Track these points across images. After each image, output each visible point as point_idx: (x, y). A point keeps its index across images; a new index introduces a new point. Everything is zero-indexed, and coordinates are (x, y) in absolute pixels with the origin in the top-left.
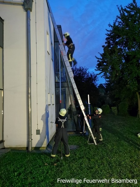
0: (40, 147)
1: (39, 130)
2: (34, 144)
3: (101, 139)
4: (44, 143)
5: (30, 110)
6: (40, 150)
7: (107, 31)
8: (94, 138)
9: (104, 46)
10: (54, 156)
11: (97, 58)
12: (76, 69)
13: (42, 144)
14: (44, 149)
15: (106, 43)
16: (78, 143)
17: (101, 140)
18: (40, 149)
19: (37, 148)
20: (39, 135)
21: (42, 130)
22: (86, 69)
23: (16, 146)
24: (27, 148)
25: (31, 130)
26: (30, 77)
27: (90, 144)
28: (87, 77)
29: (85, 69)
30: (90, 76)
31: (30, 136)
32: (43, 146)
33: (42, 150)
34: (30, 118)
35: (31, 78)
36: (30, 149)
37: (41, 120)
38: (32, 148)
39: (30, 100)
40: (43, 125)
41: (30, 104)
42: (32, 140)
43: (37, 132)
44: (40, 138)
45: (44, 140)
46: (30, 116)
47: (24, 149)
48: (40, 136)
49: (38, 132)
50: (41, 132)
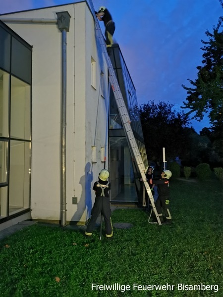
0: (77, 222)
1: (76, 198)
2: (69, 217)
3: (168, 216)
4: (82, 217)
5: (64, 170)
6: (77, 226)
7: (204, 43)
8: (157, 214)
9: (200, 67)
10: (90, 234)
11: (185, 88)
12: (153, 105)
13: (80, 218)
14: (83, 224)
15: (203, 62)
16: (135, 219)
17: (168, 218)
18: (78, 224)
19: (73, 223)
20: (76, 205)
21: (81, 198)
22: (170, 106)
23: (47, 218)
24: (60, 221)
25: (65, 197)
26: (64, 124)
27: (152, 223)
28: (171, 118)
29: (168, 106)
30: (177, 117)
31: (64, 206)
32: (80, 221)
33: (80, 226)
34: (64, 181)
35: (66, 125)
36: (64, 223)
37: (80, 183)
38: (66, 221)
39: (64, 155)
40: (82, 192)
41: (64, 161)
42: (66, 210)
43: (73, 200)
44: (77, 210)
45: (83, 213)
46: (64, 177)
47: (56, 223)
48: (78, 207)
49: (75, 201)
50: (78, 200)
